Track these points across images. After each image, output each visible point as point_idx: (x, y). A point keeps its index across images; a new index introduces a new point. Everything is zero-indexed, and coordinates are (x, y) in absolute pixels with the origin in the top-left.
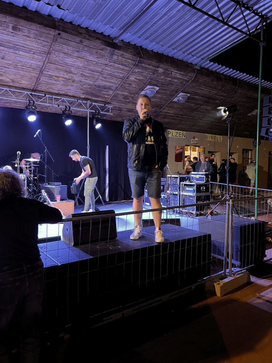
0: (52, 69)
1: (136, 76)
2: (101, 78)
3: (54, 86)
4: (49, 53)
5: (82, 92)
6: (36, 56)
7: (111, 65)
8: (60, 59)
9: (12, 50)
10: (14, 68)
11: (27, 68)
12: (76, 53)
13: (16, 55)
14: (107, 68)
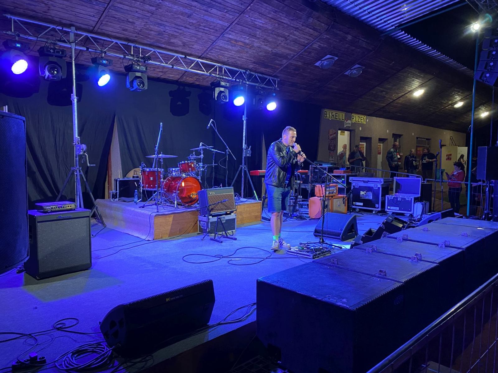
0: (236, 32)
1: (321, 43)
2: (283, 44)
3: (227, 53)
4: (243, 12)
5: (254, 60)
6: (227, 15)
7: (302, 29)
8: (251, 20)
9: (205, 8)
10: (195, 29)
11: (209, 30)
12: (272, 13)
13: (206, 13)
14: (295, 32)
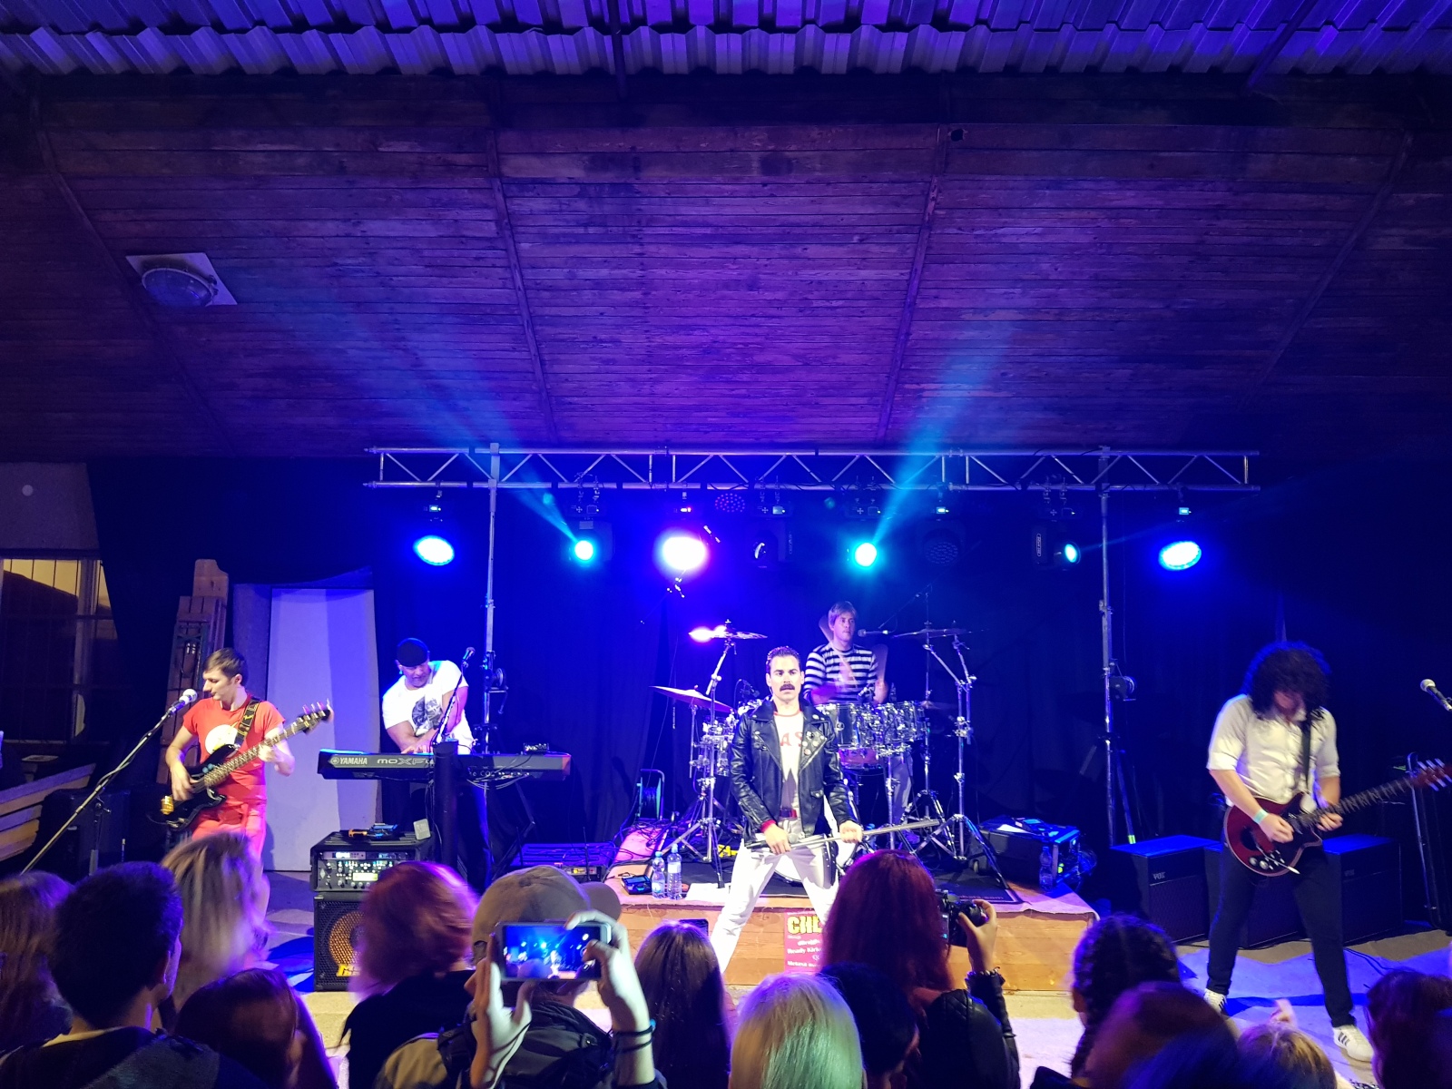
0: (954, 285)
1: (1414, 228)
2: (1201, 276)
4: (925, 225)
6: (875, 249)
8: (979, 236)
9: (777, 250)
11: (848, 304)
12: (1047, 192)
13: (794, 262)
